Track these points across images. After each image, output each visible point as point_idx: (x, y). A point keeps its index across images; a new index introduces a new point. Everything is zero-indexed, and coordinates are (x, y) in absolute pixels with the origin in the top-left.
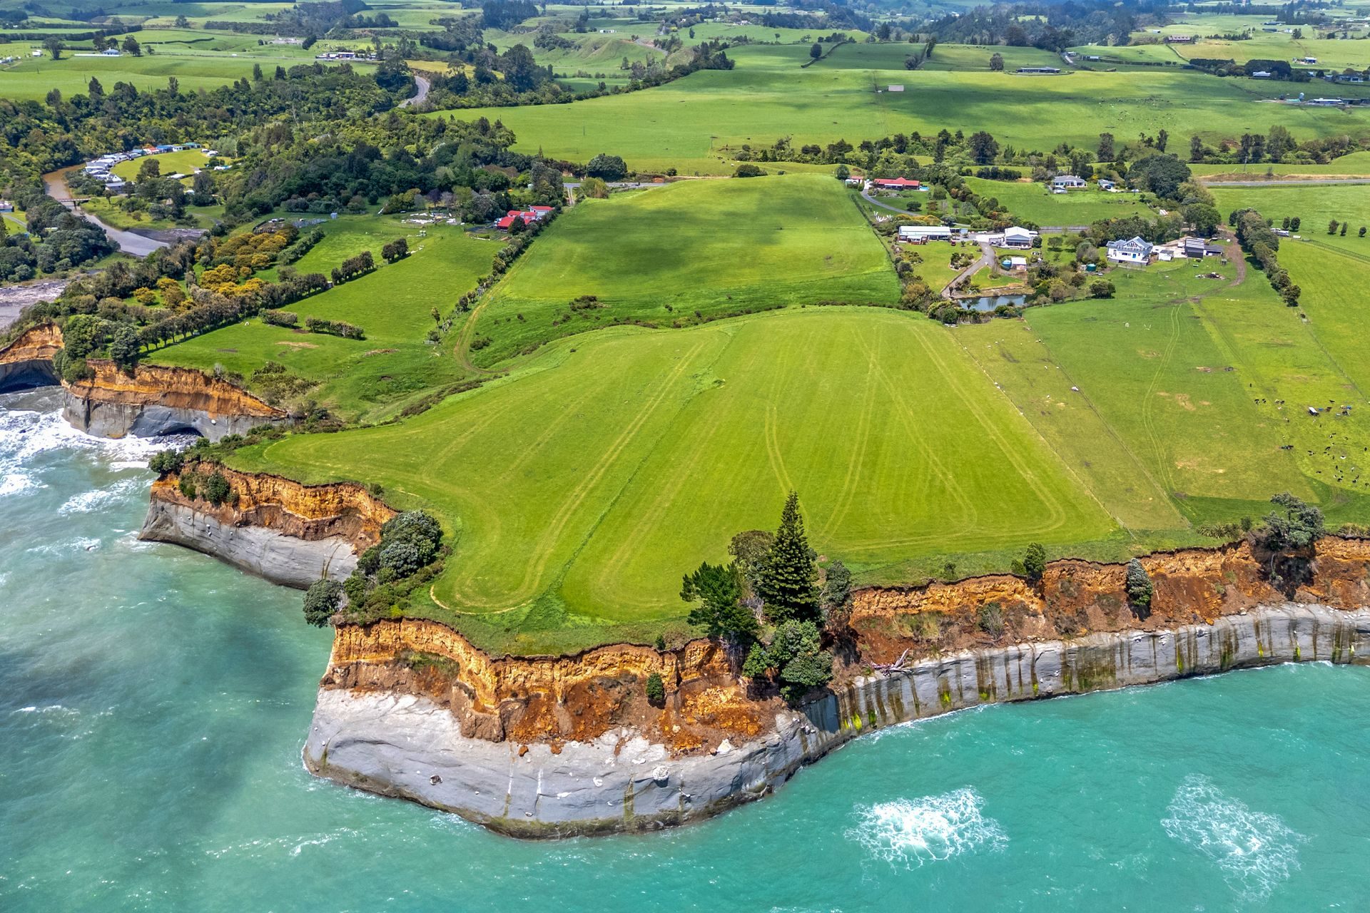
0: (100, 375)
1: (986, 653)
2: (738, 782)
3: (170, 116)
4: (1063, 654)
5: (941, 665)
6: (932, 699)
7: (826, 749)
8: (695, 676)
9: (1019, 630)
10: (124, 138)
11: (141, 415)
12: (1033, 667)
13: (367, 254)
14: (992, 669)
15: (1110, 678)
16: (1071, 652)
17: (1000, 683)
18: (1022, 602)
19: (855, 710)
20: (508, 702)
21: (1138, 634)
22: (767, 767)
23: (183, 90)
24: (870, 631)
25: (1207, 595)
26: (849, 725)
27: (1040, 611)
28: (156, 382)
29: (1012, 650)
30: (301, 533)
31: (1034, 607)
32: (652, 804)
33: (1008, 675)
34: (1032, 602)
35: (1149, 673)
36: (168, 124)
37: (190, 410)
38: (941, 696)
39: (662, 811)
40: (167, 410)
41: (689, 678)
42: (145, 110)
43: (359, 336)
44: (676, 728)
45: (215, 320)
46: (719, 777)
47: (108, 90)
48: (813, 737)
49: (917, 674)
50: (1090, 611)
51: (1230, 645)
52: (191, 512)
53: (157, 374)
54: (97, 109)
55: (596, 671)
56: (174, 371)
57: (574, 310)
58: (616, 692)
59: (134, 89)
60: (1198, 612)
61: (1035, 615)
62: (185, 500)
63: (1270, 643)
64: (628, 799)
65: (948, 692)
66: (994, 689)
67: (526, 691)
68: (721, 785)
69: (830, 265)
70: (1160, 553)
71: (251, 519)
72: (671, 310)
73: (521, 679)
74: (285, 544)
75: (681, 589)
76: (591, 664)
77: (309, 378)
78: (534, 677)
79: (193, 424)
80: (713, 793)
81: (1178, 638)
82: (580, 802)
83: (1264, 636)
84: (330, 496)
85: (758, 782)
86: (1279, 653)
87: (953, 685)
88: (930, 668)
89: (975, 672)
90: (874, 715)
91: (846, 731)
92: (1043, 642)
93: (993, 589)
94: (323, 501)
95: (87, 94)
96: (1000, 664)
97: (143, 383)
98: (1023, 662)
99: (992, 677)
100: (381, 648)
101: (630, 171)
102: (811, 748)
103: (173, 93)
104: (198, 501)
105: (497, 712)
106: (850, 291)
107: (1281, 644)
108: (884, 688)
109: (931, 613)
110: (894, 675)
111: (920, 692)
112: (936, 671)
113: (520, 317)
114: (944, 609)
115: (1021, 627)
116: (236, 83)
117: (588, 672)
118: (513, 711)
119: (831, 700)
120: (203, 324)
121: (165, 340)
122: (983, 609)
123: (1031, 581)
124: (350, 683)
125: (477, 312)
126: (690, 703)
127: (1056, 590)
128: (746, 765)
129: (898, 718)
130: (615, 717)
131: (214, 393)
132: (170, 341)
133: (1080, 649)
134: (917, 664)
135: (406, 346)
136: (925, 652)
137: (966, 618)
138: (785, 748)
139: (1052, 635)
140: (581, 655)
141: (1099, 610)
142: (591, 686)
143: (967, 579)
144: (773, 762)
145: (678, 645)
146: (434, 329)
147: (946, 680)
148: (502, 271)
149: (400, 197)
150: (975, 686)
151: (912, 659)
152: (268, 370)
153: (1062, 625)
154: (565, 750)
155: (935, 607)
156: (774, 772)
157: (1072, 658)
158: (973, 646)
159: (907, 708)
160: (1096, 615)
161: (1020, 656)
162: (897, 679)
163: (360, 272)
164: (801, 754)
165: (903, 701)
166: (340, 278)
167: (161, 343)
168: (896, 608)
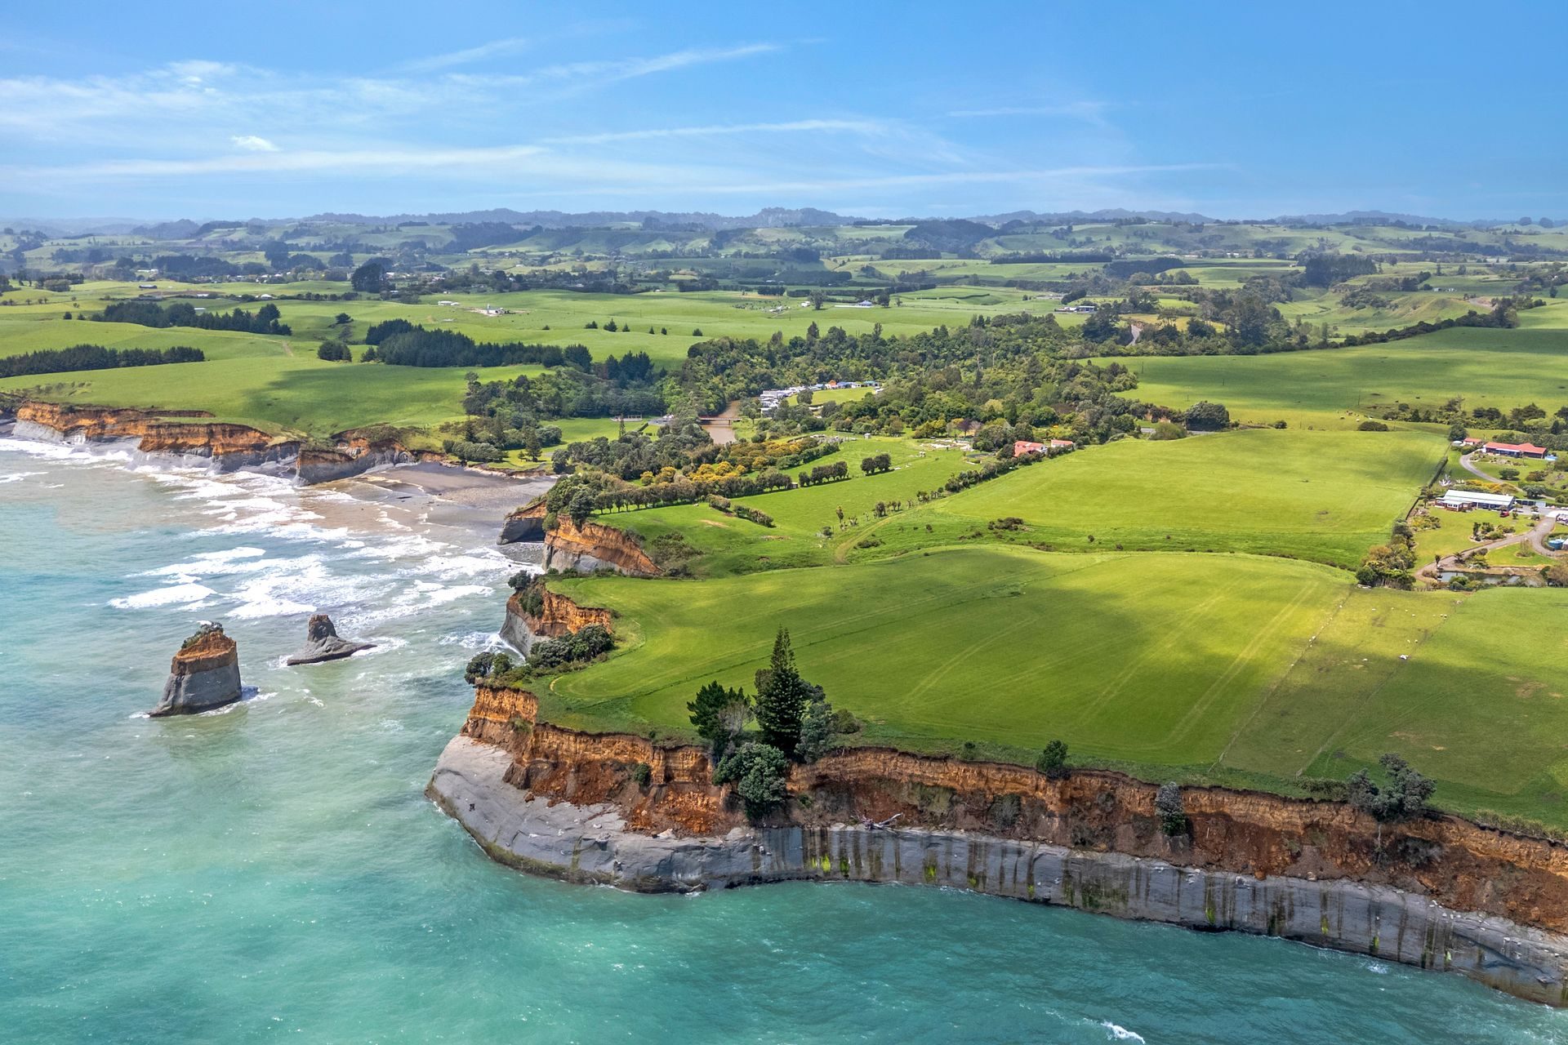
0: (562, 527)
1: (984, 839)
2: (668, 865)
3: (867, 357)
4: (1066, 861)
5: (930, 837)
6: (916, 868)
7: (783, 877)
8: (686, 779)
9: (1032, 827)
10: (821, 374)
11: (578, 562)
12: (1031, 866)
13: (843, 464)
14: (986, 856)
15: (1121, 905)
16: (1075, 862)
17: (993, 872)
18: (1043, 800)
19: (825, 852)
20: (540, 762)
21: (1161, 865)
22: (702, 865)
23: (885, 335)
24: (879, 792)
25: (1273, 849)
26: (816, 864)
27: (1057, 813)
28: (593, 536)
29: (1012, 843)
31: (1051, 808)
32: (593, 863)
33: (1002, 868)
34: (1052, 803)
35: (1169, 912)
36: (861, 365)
38: (926, 868)
39: (600, 870)
40: (594, 560)
41: (681, 780)
42: (848, 352)
43: (768, 523)
44: (643, 812)
45: (672, 498)
47: (823, 332)
48: (768, 860)
49: (905, 840)
50: (1121, 829)
51: (1281, 910)
52: (521, 621)
53: (595, 530)
54: (809, 350)
55: (612, 755)
56: (605, 528)
57: (991, 528)
58: (619, 776)
59: (844, 332)
60: (1252, 863)
62: (522, 612)
63: (1340, 921)
64: (576, 852)
65: (934, 867)
66: (984, 878)
67: (557, 757)
68: (648, 863)
70: (1225, 790)
71: (546, 630)
72: (1093, 540)
76: (608, 747)
78: (565, 747)
80: (640, 868)
81: (1210, 882)
82: (543, 844)
83: (1332, 912)
84: (593, 618)
85: (693, 877)
86: (1350, 937)
87: (941, 861)
88: (916, 836)
89: (967, 855)
90: (846, 864)
91: (811, 869)
92: (1050, 845)
95: (804, 337)
96: (995, 854)
97: (585, 536)
98: (1022, 859)
99: (985, 865)
100: (500, 710)
101: (1232, 421)
102: (763, 869)
103: (876, 337)
104: (527, 614)
105: (527, 765)
107: (1356, 930)
108: (863, 841)
109: (946, 789)
110: (877, 832)
111: (905, 856)
112: (924, 842)
113: (929, 527)
114: (958, 787)
115: (1036, 826)
116: (936, 330)
117: (603, 753)
118: (542, 769)
119: (797, 831)
120: (657, 500)
121: (619, 507)
122: (1001, 799)
123: (1051, 779)
124: (477, 734)
125: (892, 519)
126: (670, 798)
127: (1091, 801)
128: (679, 855)
129: (874, 875)
130: (612, 795)
131: (626, 550)
132: (624, 508)
133: (1085, 861)
134: (907, 830)
135: (799, 536)
136: (921, 822)
137: (978, 802)
138: (729, 857)
139: (1063, 841)
140: (600, 735)
141: (1131, 831)
142: (603, 765)
143: (985, 763)
144: (711, 863)
145: (669, 744)
146: (836, 526)
147: (935, 854)
148: (954, 489)
149: (932, 424)
150: (965, 869)
151: (906, 824)
152: (670, 537)
153: (1079, 834)
154: (557, 806)
155: (951, 784)
156: (711, 873)
157: (1075, 871)
158: (974, 830)
159: (886, 868)
160: (1125, 833)
161: (1019, 852)
162: (880, 837)
163: (831, 479)
164: (750, 870)
165: (884, 861)
166: (808, 481)
167: (615, 509)
168: (911, 776)
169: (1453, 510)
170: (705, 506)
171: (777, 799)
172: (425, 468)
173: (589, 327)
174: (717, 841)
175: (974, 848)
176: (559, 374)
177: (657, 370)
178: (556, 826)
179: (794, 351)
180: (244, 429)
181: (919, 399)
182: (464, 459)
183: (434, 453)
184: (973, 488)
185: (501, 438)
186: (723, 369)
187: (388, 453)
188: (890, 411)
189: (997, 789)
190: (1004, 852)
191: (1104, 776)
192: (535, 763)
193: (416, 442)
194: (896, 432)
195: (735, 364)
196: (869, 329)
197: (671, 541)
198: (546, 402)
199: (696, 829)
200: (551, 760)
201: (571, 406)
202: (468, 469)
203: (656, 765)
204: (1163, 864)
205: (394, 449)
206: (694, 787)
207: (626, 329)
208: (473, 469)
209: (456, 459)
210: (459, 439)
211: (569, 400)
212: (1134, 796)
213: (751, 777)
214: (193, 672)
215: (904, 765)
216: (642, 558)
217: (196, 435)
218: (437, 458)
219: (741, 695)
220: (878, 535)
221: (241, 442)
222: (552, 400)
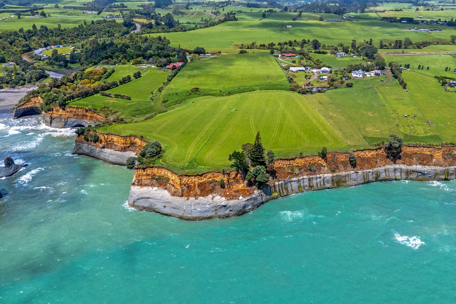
0: (55, 110)
1: (311, 177)
2: (245, 206)
3: (58, 36)
4: (332, 177)
5: (299, 179)
6: (296, 189)
7: (268, 200)
8: (232, 181)
12: (324, 180)
13: (129, 76)
14: (312, 181)
15: (345, 184)
16: (334, 176)
17: (315, 184)
18: (321, 163)
19: (275, 191)
20: (183, 187)
21: (352, 172)
22: (252, 203)
23: (62, 28)
24: (280, 171)
25: (372, 162)
26: (274, 195)
27: (326, 166)
28: (71, 111)
29: (318, 176)
30: (120, 150)
31: (324, 164)
32: (222, 212)
33: (317, 183)
35: (356, 183)
36: (58, 39)
37: (82, 120)
38: (299, 188)
39: (225, 213)
40: (74, 120)
41: (231, 181)
43: (129, 99)
44: (228, 193)
45: (86, 94)
46: (239, 205)
47: (38, 28)
48: (264, 197)
49: (292, 182)
50: (339, 166)
51: (378, 175)
52: (87, 145)
53: (72, 109)
57: (192, 92)
59: (47, 28)
60: (369, 166)
61: (324, 167)
62: (86, 142)
63: (389, 175)
64: (216, 210)
65: (301, 187)
66: (313, 186)
68: (240, 207)
69: (268, 79)
70: (359, 150)
71: (105, 146)
72: (221, 91)
73: (186, 181)
74: (116, 153)
75: (229, 158)
77: (116, 110)
78: (190, 181)
79: (82, 124)
80: (238, 209)
81: (364, 173)
82: (203, 211)
83: (387, 173)
84: (128, 139)
85: (250, 207)
86: (391, 177)
87: (302, 185)
88: (296, 180)
89: (308, 182)
90: (280, 192)
91: (273, 196)
92: (326, 174)
93: (313, 160)
94: (126, 141)
95: (32, 29)
96: (315, 180)
97: (68, 112)
98: (321, 179)
99: (313, 183)
101: (206, 52)
102: (264, 200)
103: (59, 29)
104: (89, 142)
105: (180, 189)
106: (275, 86)
107: (392, 175)
108: (283, 185)
109: (296, 166)
110: (286, 182)
111: (293, 187)
113: (176, 93)
114: (300, 165)
115: (321, 170)
116: (79, 26)
117: (204, 179)
118: (185, 189)
119: (269, 187)
120: (83, 95)
121: (73, 100)
122: (310, 165)
123: (323, 157)
124: (139, 184)
125: (164, 92)
126: (232, 187)
127: (331, 160)
128: (246, 202)
129: (287, 193)
130: (211, 191)
131: (89, 114)
134: (292, 179)
135: (143, 102)
136: (294, 176)
137: (306, 167)
139: (329, 172)
140: (202, 174)
141: (342, 166)
142: (205, 183)
143: (306, 157)
146: (151, 97)
147: (300, 184)
148: (170, 81)
149: (137, 60)
150: (308, 185)
152: (104, 108)
153: (332, 169)
154: (199, 199)
155: (298, 165)
156: (254, 205)
157: (335, 178)
158: (307, 175)
159: (289, 191)
163: (127, 81)
164: (261, 201)
165: (289, 189)
166: (121, 83)
168: (287, 165)
169: (294, 72)
174: (253, 196)
189: (309, 163)
194: (125, 63)
197: (106, 109)
199: (248, 194)
200: (186, 186)
203: (226, 179)
206: (235, 183)
212: (341, 157)
216: (99, 116)
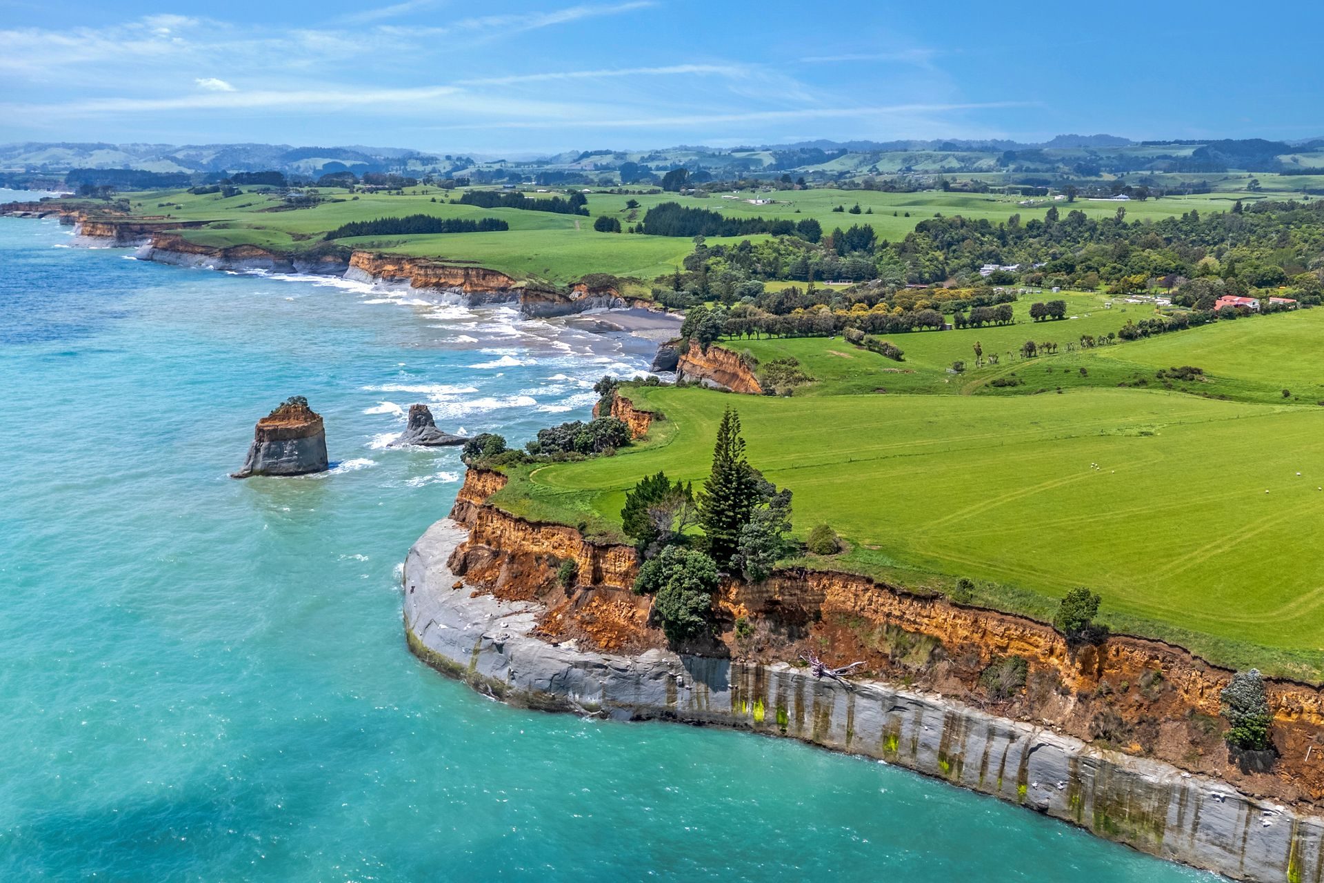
0: (691, 351)
1: (965, 711)
2: (563, 682)
4: (1076, 760)
5: (894, 698)
6: (872, 735)
7: (705, 719)
8: (618, 584)
9: (1037, 705)
12: (1025, 758)
13: (1011, 311)
14: (966, 735)
15: (1152, 837)
16: (1089, 762)
17: (972, 759)
18: (1058, 670)
19: (759, 695)
20: (482, 548)
21: (1224, 789)
22: (603, 687)
23: (1128, 220)
26: (747, 710)
27: (1074, 690)
28: (715, 360)
29: (1004, 723)
31: (1067, 682)
32: (490, 666)
33: (986, 754)
34: (1069, 676)
38: (886, 738)
39: (495, 677)
41: (611, 584)
43: (898, 357)
44: (559, 617)
45: (808, 331)
46: (542, 666)
47: (1062, 217)
48: (686, 694)
49: (863, 696)
53: (717, 354)
55: (550, 549)
56: (726, 352)
58: (551, 573)
59: (1084, 217)
64: (476, 651)
65: (896, 738)
66: (960, 763)
67: (499, 545)
68: (540, 676)
73: (498, 532)
76: (547, 538)
78: (506, 534)
80: (533, 680)
82: (449, 637)
85: (593, 700)
87: (906, 731)
88: (878, 694)
89: (942, 728)
90: (784, 715)
91: (740, 714)
92: (1055, 732)
95: (1043, 221)
96: (979, 734)
97: (709, 360)
98: (1013, 746)
99: (963, 746)
100: (483, 493)
102: (680, 704)
108: (808, 690)
109: (930, 638)
110: (825, 679)
111: (860, 718)
112: (887, 703)
113: (1083, 371)
114: (945, 638)
115: (1043, 704)
117: (543, 546)
118: (481, 556)
120: (793, 332)
122: (1002, 661)
123: (1072, 643)
124: (461, 517)
125: (1042, 360)
126: (594, 604)
127: (1131, 680)
128: (578, 672)
129: (817, 736)
130: (540, 593)
131: (741, 374)
132: (754, 336)
133: (1103, 764)
134: (866, 683)
135: (927, 371)
136: (889, 677)
137: (968, 661)
138: (638, 683)
139: (1077, 730)
140: (538, 525)
141: (1185, 733)
142: (539, 558)
143: (983, 609)
144: (615, 688)
145: (599, 541)
146: (970, 364)
147: (900, 721)
148: (1128, 336)
149: (1131, 279)
150: (936, 748)
151: (867, 675)
152: (784, 362)
153: (1102, 724)
154: (479, 598)
155: (937, 633)
156: (613, 700)
157: (1089, 774)
158: (956, 696)
159: (834, 729)
160: (1174, 736)
161: (1012, 737)
162: (830, 687)
163: (993, 323)
164: (663, 703)
165: (833, 720)
166: (964, 323)
167: (745, 336)
168: (889, 615)
170: (842, 339)
171: (695, 618)
172: (635, 313)
173: (836, 210)
174: (625, 662)
175: (952, 721)
176: (782, 242)
177: (879, 242)
178: (466, 620)
179: (1030, 233)
180: (495, 273)
181: (1123, 256)
182: (668, 305)
183: (645, 300)
184: (1154, 337)
185: (705, 289)
186: (950, 245)
187: (604, 299)
188: (1089, 268)
189: (998, 647)
190: (992, 733)
191: (1154, 649)
192: (475, 549)
193: (630, 290)
194: (1091, 288)
195: (963, 240)
196: (1113, 214)
197: (783, 366)
198: (764, 265)
199: (603, 643)
200: (493, 548)
201: (786, 270)
202: (668, 314)
203: (584, 564)
204: (1226, 788)
205: (610, 295)
206: (624, 596)
207: (869, 212)
208: (673, 315)
209: (660, 306)
210: (669, 290)
211: (787, 264)
212: (1194, 682)
213: (669, 587)
214: (272, 441)
215: (881, 600)
216: (752, 382)
217: (455, 276)
218: (646, 305)
219: (688, 492)
220: (1019, 375)
221: (492, 284)
222: (770, 264)
